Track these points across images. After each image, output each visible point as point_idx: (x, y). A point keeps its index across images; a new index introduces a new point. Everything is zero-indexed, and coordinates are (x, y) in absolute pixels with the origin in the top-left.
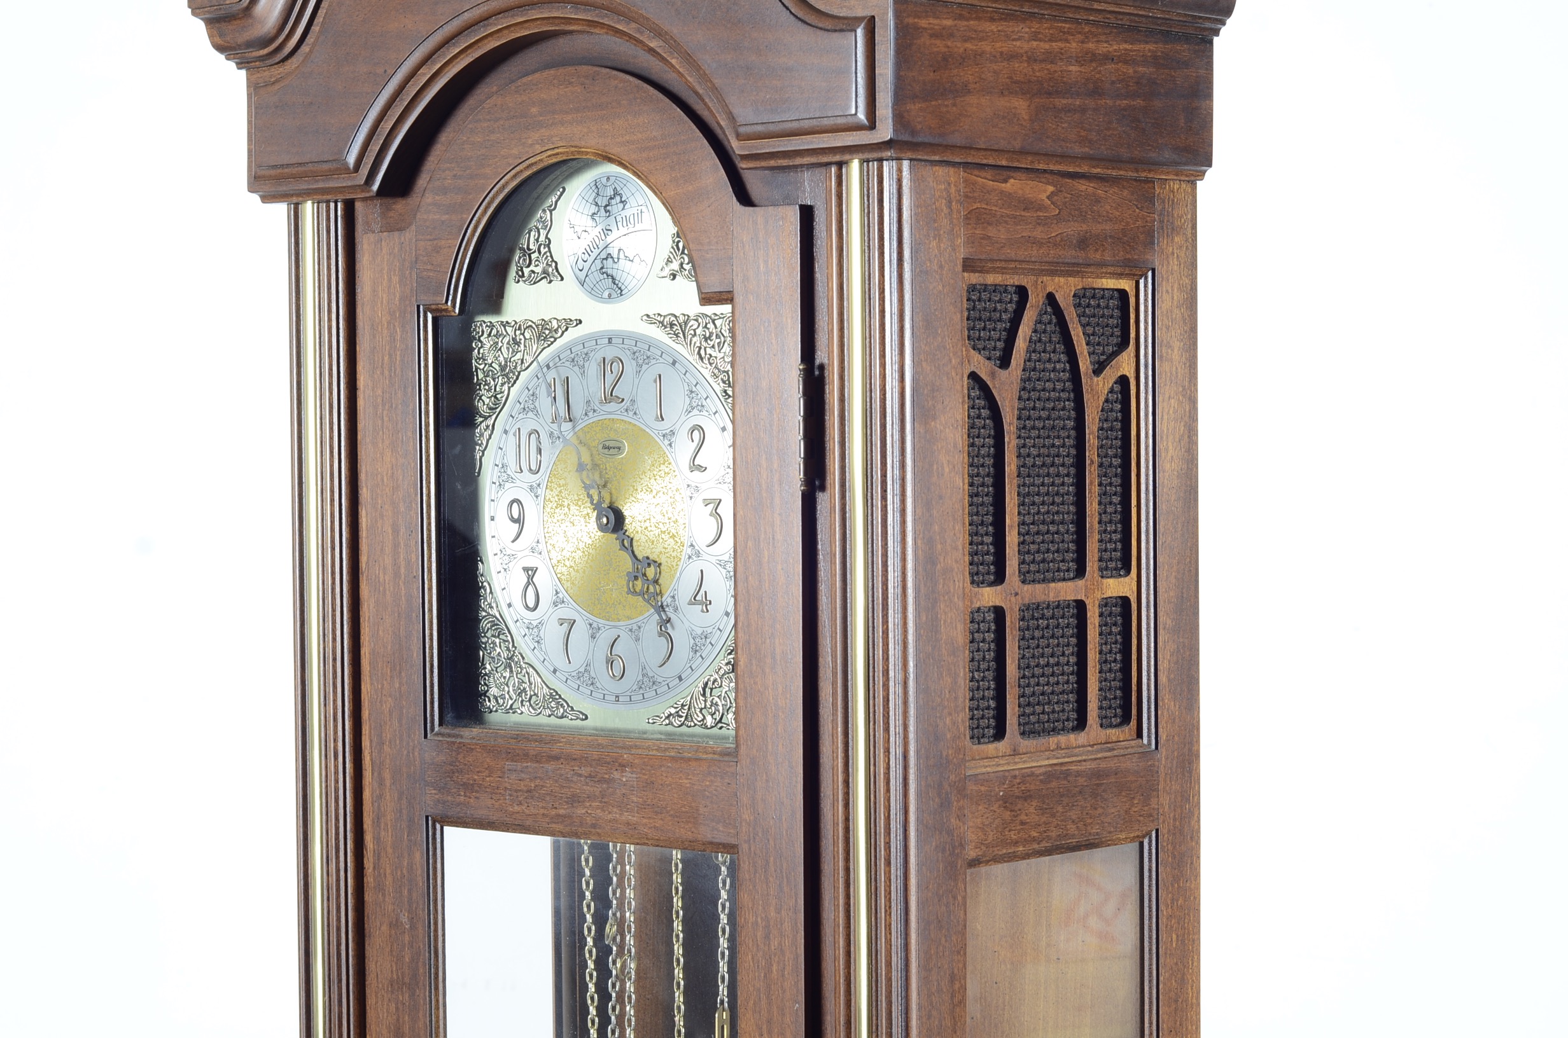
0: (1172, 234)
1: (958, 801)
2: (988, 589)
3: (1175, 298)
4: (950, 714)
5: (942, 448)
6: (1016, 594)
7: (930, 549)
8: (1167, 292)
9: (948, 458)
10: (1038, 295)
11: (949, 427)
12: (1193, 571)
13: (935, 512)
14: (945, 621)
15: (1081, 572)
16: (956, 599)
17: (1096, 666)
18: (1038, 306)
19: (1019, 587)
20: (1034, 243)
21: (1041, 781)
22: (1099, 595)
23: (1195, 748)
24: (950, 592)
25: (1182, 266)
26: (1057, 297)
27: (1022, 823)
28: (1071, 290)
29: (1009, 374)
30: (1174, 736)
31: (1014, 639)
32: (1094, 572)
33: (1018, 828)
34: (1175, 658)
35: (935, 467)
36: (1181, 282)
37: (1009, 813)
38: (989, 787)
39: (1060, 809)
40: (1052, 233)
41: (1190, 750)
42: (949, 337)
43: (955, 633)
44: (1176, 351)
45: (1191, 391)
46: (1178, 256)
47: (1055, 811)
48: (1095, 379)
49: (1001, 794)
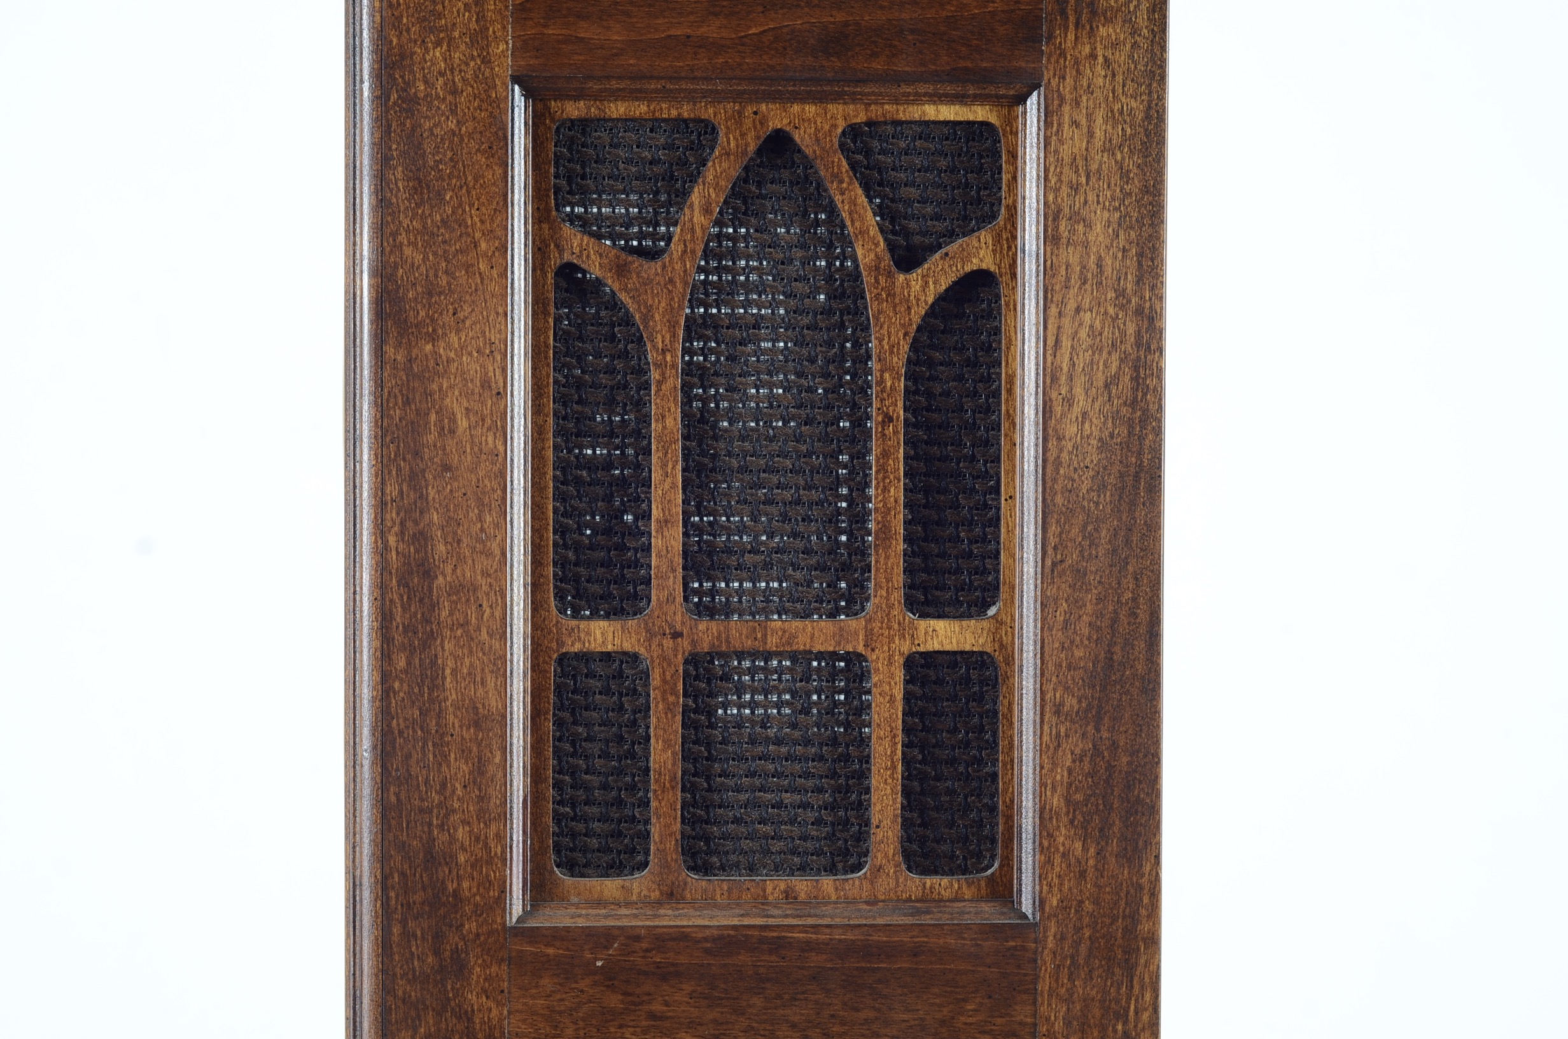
0: (1090, 22)
1: (484, 966)
2: (603, 624)
3: (1098, 134)
4: (465, 822)
5: (451, 387)
6: (677, 635)
7: (417, 551)
8: (1075, 124)
9: (466, 404)
10: (743, 135)
11: (470, 354)
12: (1143, 616)
13: (432, 493)
14: (454, 672)
15: (855, 601)
16: (484, 635)
17: (894, 767)
18: (744, 153)
19: (683, 623)
20: (700, 47)
21: (707, 951)
22: (906, 647)
23: (1144, 927)
24: (467, 623)
25: (1119, 78)
26: (797, 138)
27: (652, 1016)
28: (835, 126)
29: (664, 267)
30: (1081, 902)
31: (669, 709)
32: (891, 607)
33: (644, 1023)
34: (1087, 767)
35: (433, 417)
36: (1117, 107)
37: (621, 997)
38: (568, 949)
39: (757, 1001)
40: (750, 27)
41: (1130, 932)
42: (471, 205)
43: (480, 692)
44: (1098, 228)
45: (1142, 298)
46: (1106, 59)
47: (744, 1004)
48: (901, 277)
49: (599, 964)
